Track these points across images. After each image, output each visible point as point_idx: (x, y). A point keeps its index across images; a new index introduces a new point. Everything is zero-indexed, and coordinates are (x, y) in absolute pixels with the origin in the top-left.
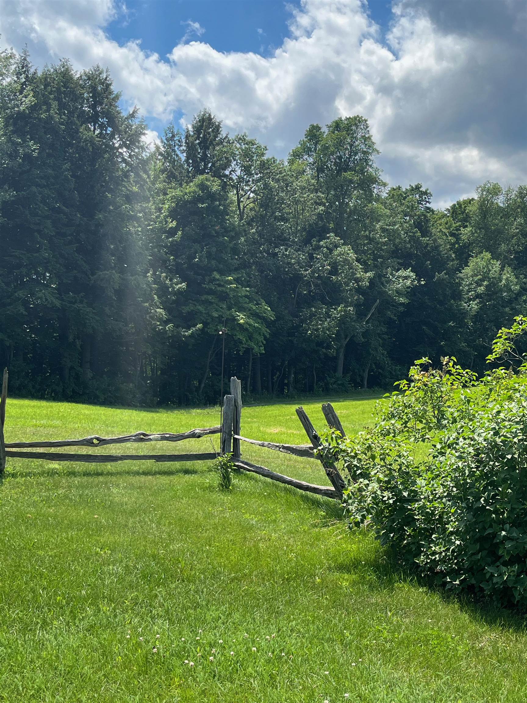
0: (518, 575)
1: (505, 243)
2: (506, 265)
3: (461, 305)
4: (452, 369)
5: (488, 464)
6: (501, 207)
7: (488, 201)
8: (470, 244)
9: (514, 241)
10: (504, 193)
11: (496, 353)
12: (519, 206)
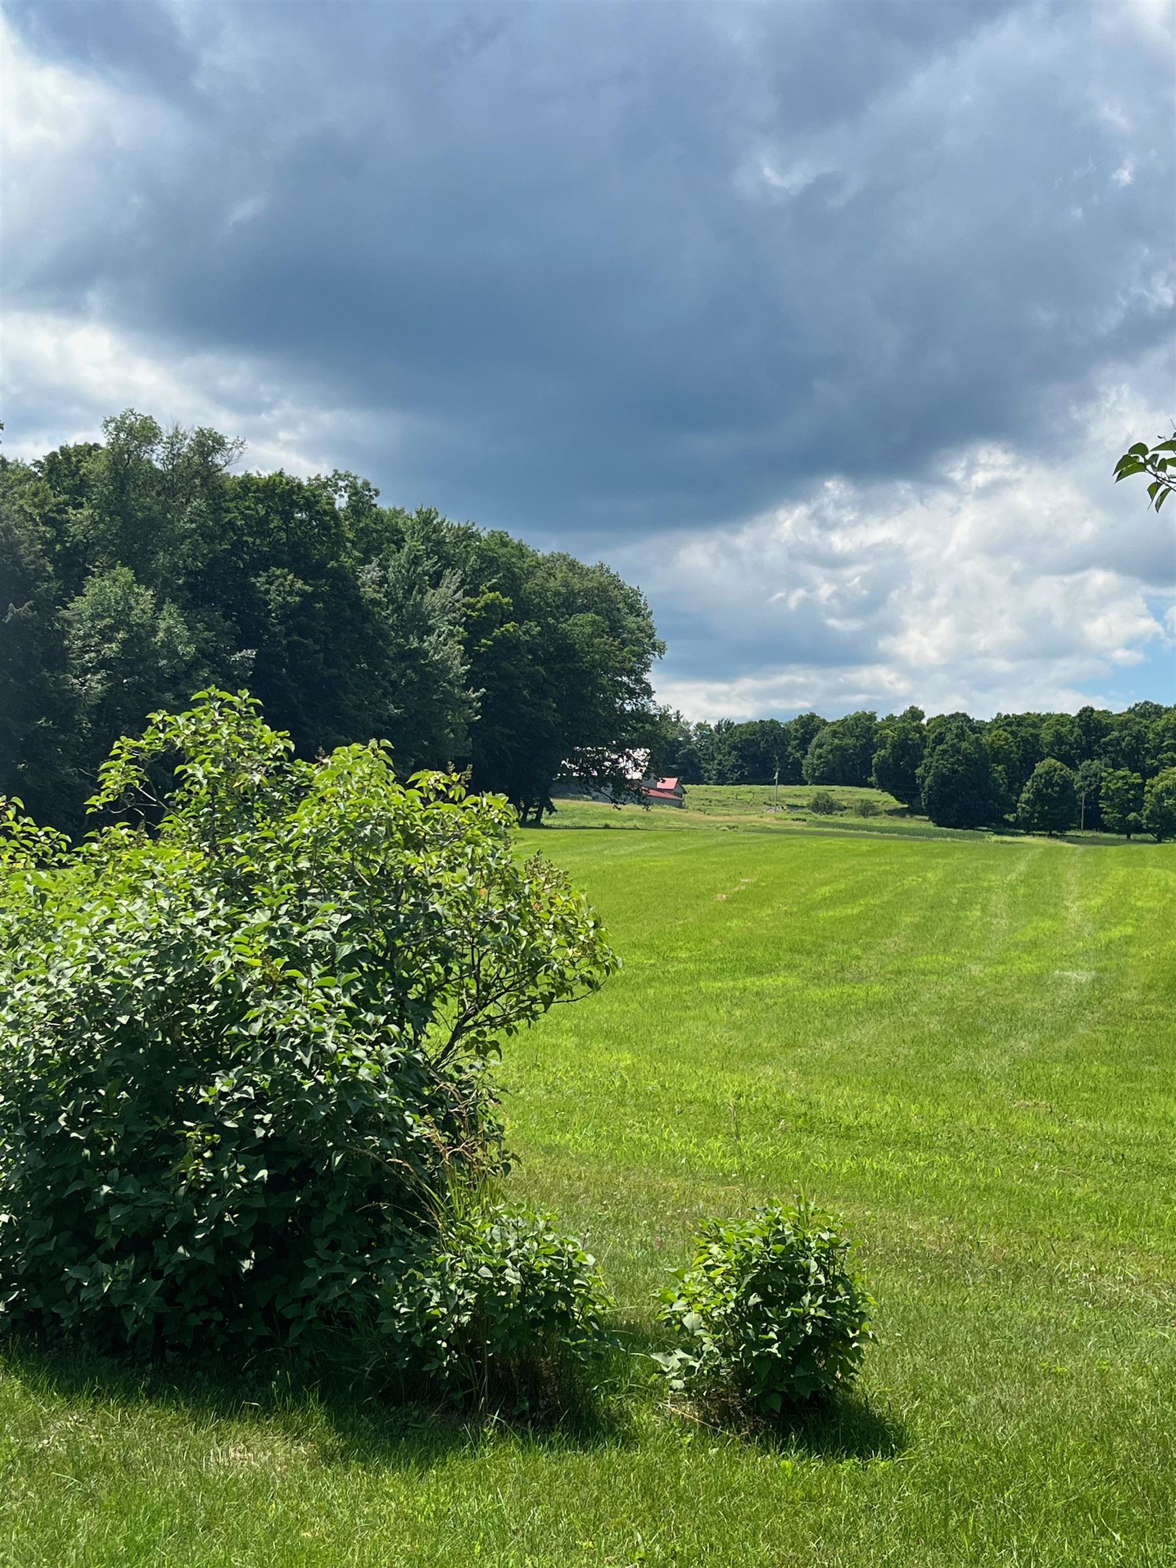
0: (136, 1279)
1: (165, 551)
2: (168, 600)
3: (66, 681)
4: (14, 824)
5: (80, 1037)
6: (157, 470)
7: (130, 453)
8: (88, 546)
9: (185, 548)
10: (165, 439)
11: (109, 791)
12: (197, 472)
